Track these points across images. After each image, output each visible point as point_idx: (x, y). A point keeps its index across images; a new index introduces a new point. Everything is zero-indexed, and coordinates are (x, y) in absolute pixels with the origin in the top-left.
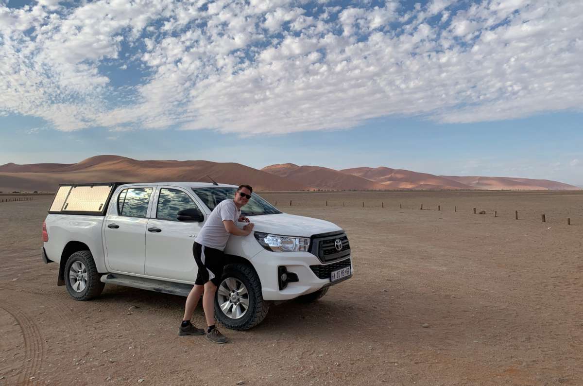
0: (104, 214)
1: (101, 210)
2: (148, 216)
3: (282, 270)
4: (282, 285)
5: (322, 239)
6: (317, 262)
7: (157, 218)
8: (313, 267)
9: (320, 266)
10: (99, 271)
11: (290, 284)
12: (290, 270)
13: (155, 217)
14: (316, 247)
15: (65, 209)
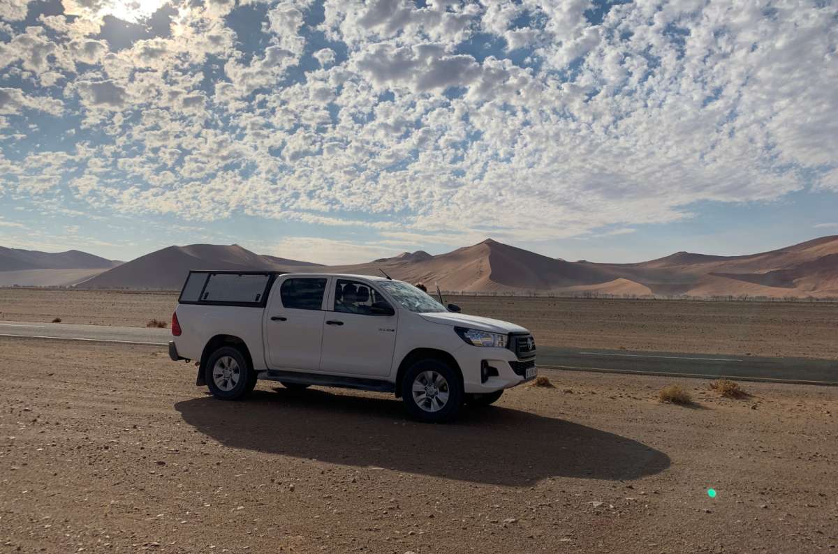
0: (263, 304)
1: (259, 301)
2: (323, 309)
3: (484, 363)
4: (484, 379)
5: (518, 337)
6: (515, 359)
7: (336, 310)
8: (511, 363)
9: (516, 362)
10: (255, 368)
11: (491, 379)
12: (491, 364)
13: (333, 309)
14: (513, 344)
15: (205, 298)
